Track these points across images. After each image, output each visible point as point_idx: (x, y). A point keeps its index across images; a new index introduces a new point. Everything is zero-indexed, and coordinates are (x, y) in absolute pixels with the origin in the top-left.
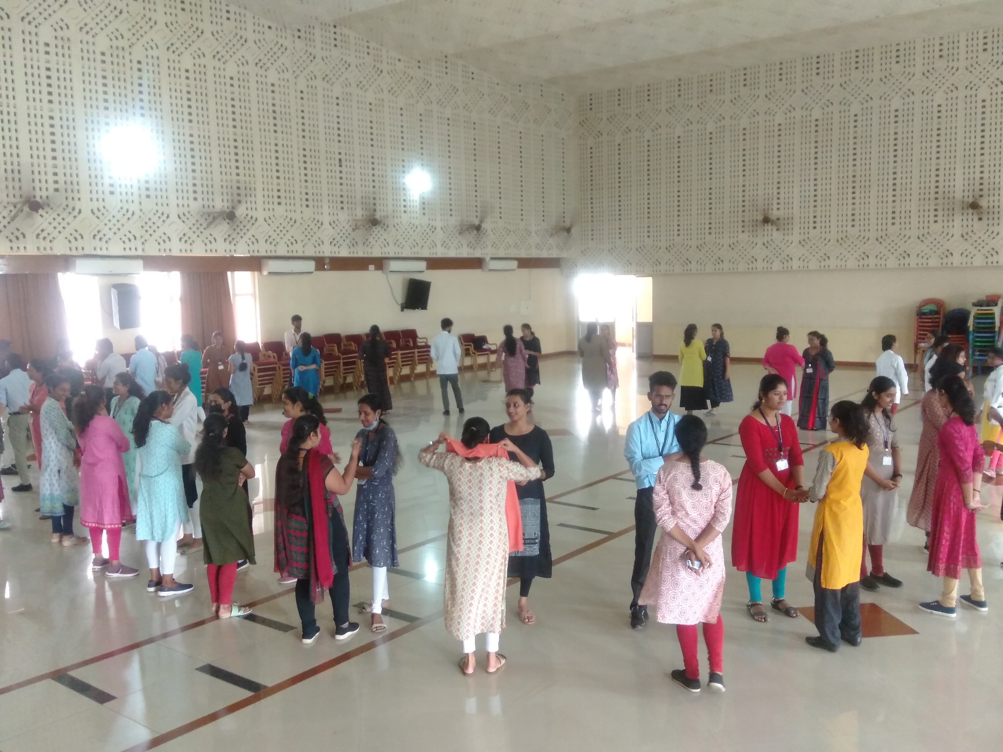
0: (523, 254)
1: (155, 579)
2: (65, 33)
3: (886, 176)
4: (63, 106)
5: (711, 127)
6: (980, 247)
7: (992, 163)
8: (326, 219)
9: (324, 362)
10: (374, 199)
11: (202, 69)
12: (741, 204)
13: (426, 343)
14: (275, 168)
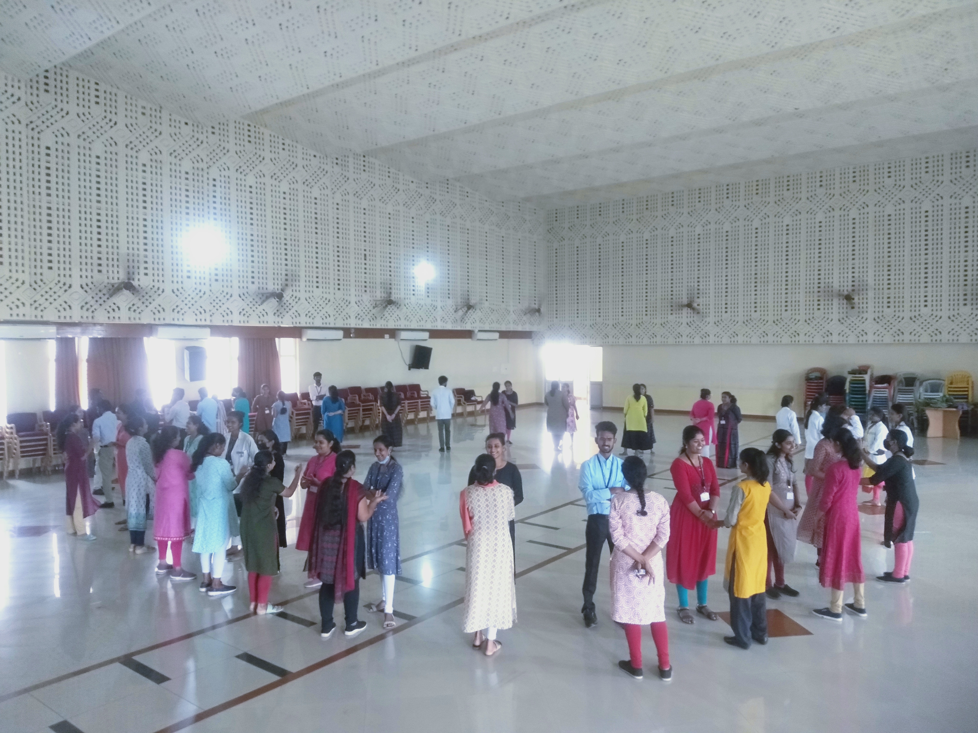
0: (504, 328)
1: (206, 581)
2: (159, 157)
3: (780, 275)
4: (154, 211)
5: (647, 236)
6: (853, 329)
7: (861, 266)
8: (353, 299)
9: (348, 409)
10: (390, 284)
11: (262, 186)
12: (670, 293)
13: (427, 395)
14: (315, 260)
